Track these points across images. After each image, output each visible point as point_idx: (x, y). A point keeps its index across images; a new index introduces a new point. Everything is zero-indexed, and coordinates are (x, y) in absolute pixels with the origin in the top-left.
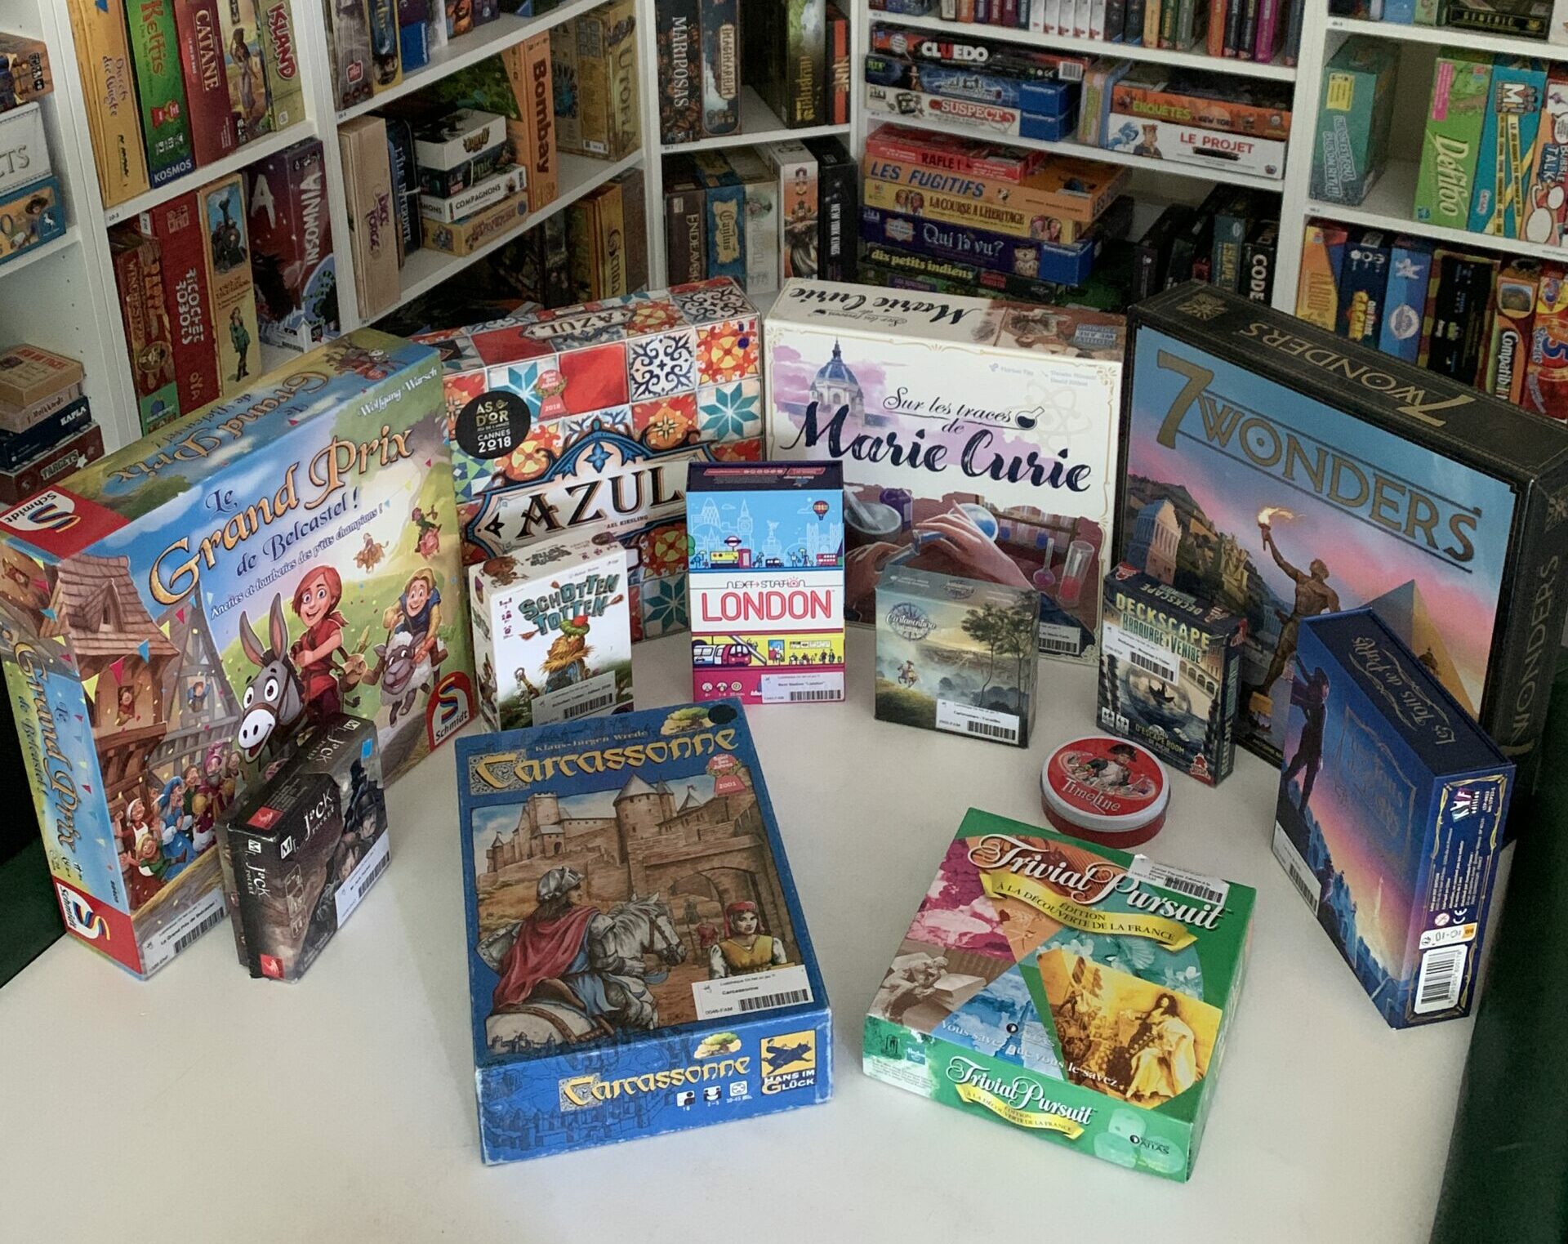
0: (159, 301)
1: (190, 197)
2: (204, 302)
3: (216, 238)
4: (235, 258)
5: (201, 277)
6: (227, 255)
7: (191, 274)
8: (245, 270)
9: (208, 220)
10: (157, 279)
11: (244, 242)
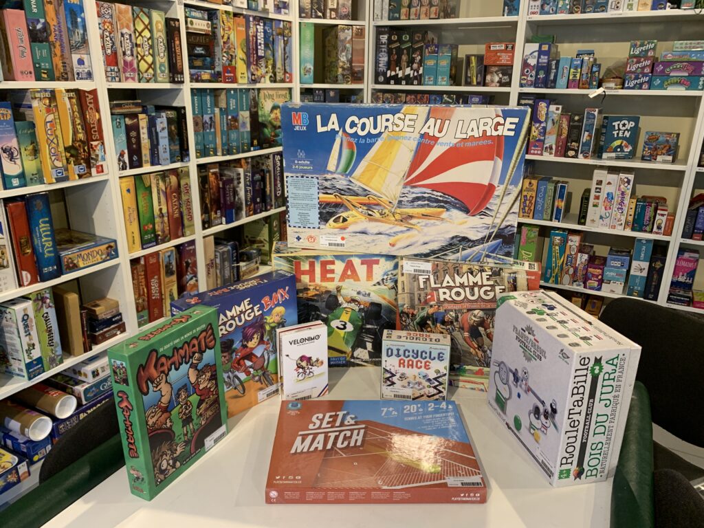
0: (144, 283)
1: (157, 253)
2: (160, 286)
3: (166, 266)
4: (172, 273)
5: (159, 279)
6: (169, 272)
7: (156, 277)
8: (174, 278)
9: (163, 260)
10: (143, 277)
11: (174, 269)
